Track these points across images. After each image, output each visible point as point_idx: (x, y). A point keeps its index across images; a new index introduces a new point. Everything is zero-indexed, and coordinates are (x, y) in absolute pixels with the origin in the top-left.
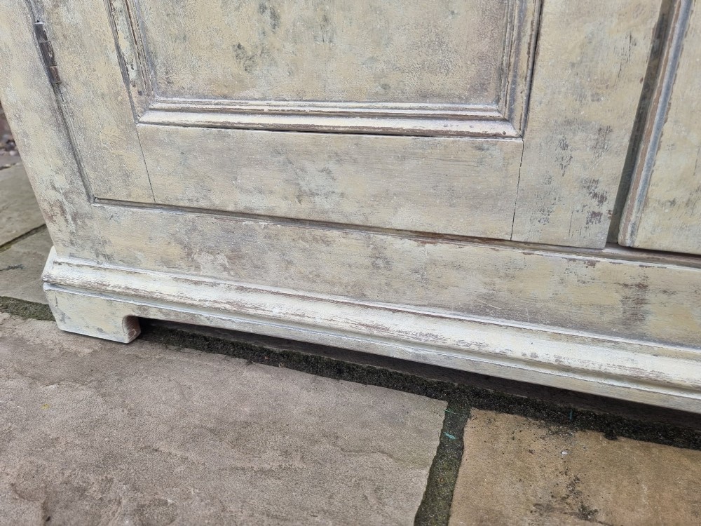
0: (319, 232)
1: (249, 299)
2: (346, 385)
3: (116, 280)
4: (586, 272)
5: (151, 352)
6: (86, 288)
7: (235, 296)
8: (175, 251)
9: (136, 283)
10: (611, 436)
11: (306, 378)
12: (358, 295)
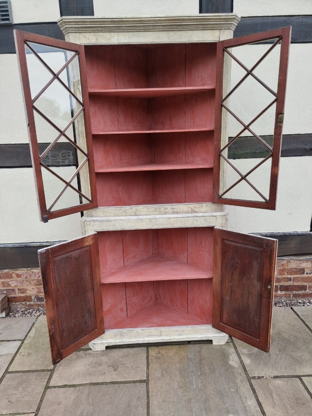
0: (131, 331)
1: (123, 340)
2: (135, 348)
3: (104, 342)
4: (157, 331)
5: (108, 350)
6: (100, 343)
7: (121, 340)
8: (114, 336)
9: (107, 341)
10: (162, 346)
11: (130, 349)
12: (136, 337)
